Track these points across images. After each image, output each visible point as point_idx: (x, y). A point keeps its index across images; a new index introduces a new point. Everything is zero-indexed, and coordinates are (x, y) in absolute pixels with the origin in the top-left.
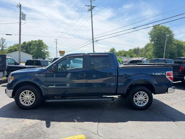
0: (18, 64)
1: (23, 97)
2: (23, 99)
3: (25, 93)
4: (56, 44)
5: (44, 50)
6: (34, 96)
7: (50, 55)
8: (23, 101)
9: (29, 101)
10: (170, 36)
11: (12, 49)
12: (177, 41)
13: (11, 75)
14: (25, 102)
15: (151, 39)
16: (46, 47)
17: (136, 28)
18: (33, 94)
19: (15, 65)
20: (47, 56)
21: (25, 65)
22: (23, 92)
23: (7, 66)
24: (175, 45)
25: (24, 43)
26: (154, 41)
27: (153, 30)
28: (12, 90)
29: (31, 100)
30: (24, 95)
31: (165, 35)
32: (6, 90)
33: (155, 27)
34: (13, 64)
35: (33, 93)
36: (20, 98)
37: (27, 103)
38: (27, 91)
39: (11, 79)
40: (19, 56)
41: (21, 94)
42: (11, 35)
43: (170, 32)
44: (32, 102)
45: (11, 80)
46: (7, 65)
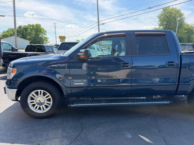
0: (16, 50)
1: (34, 99)
2: (33, 102)
3: (37, 93)
4: (55, 28)
5: (42, 36)
6: (50, 98)
7: (48, 41)
8: (34, 105)
9: (43, 106)
10: (181, 20)
11: (7, 33)
12: (188, 25)
13: (12, 66)
14: (37, 107)
15: (160, 23)
16: (45, 32)
17: (152, 8)
18: (48, 96)
19: (12, 51)
20: (46, 42)
21: (25, 51)
22: (33, 93)
23: (2, 53)
24: (185, 29)
25: (20, 27)
26: (163, 25)
27: (163, 12)
28: (16, 90)
29: (45, 104)
30: (35, 97)
31: (175, 18)
32: (5, 88)
33: (165, 9)
34: (10, 50)
35: (48, 94)
36: (29, 101)
37: (40, 109)
38: (39, 91)
39: (13, 72)
40: (15, 41)
41: (31, 95)
42: (4, 16)
43: (181, 15)
44: (47, 107)
45: (13, 75)
46: (3, 51)
